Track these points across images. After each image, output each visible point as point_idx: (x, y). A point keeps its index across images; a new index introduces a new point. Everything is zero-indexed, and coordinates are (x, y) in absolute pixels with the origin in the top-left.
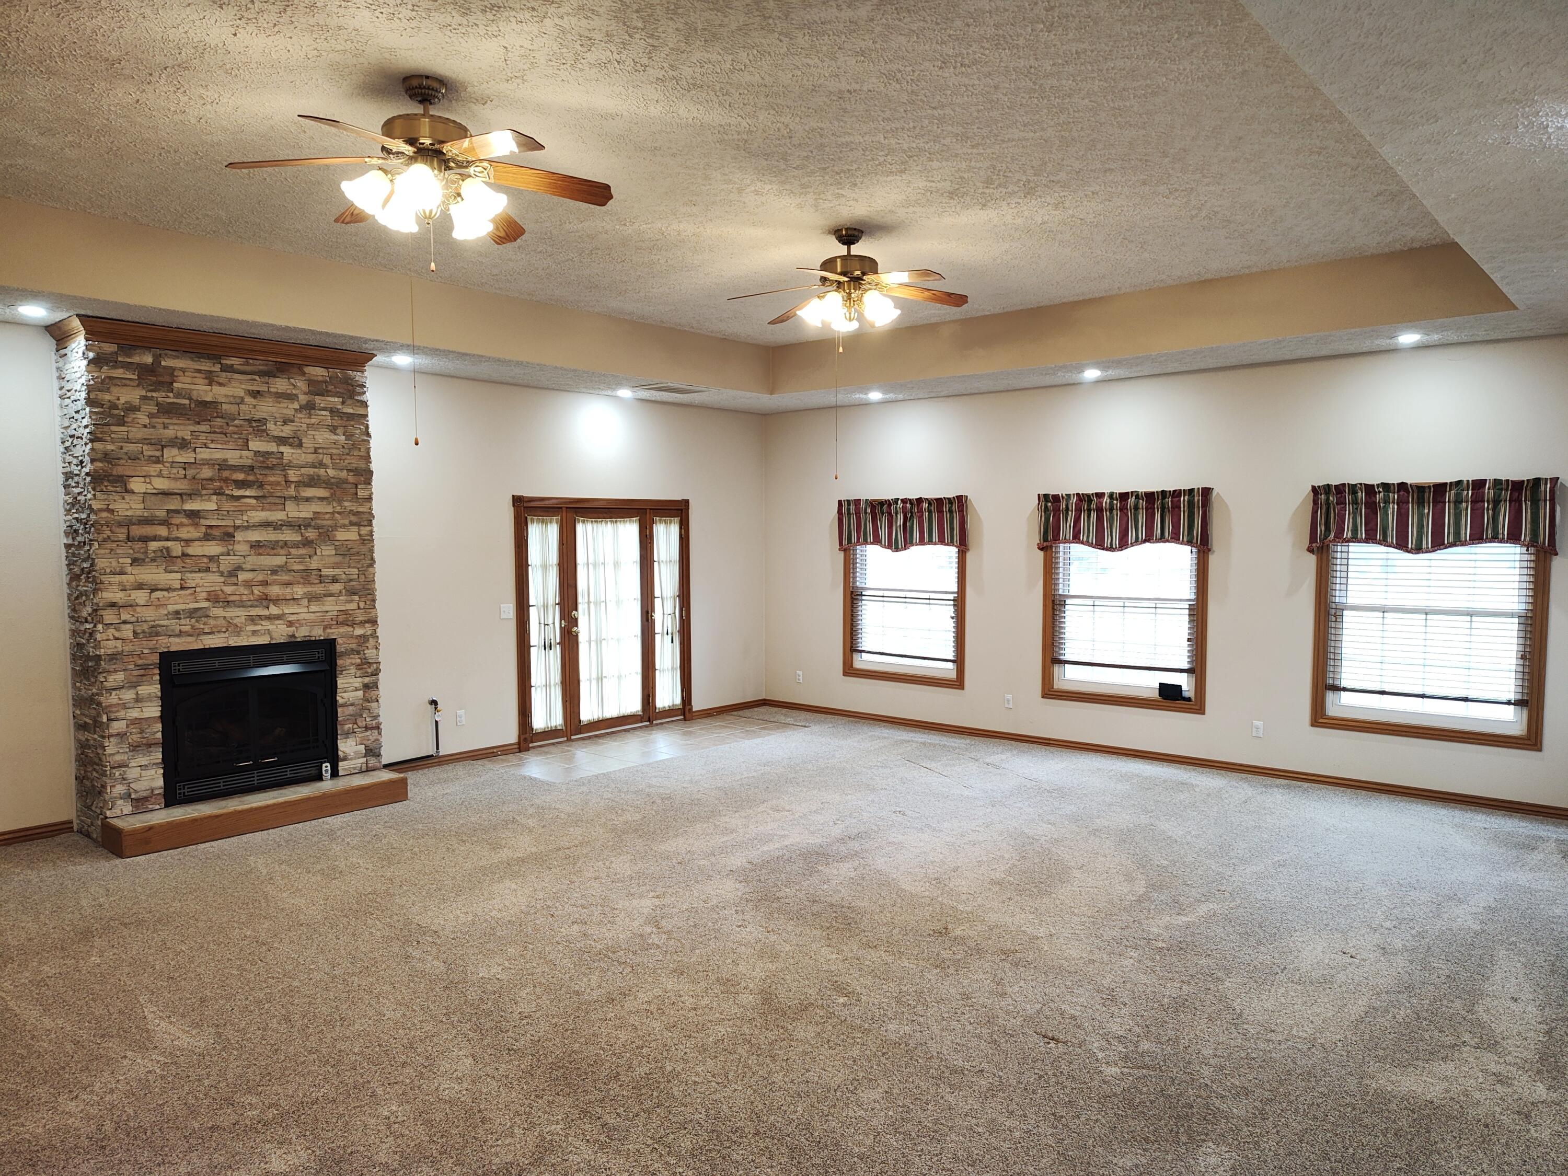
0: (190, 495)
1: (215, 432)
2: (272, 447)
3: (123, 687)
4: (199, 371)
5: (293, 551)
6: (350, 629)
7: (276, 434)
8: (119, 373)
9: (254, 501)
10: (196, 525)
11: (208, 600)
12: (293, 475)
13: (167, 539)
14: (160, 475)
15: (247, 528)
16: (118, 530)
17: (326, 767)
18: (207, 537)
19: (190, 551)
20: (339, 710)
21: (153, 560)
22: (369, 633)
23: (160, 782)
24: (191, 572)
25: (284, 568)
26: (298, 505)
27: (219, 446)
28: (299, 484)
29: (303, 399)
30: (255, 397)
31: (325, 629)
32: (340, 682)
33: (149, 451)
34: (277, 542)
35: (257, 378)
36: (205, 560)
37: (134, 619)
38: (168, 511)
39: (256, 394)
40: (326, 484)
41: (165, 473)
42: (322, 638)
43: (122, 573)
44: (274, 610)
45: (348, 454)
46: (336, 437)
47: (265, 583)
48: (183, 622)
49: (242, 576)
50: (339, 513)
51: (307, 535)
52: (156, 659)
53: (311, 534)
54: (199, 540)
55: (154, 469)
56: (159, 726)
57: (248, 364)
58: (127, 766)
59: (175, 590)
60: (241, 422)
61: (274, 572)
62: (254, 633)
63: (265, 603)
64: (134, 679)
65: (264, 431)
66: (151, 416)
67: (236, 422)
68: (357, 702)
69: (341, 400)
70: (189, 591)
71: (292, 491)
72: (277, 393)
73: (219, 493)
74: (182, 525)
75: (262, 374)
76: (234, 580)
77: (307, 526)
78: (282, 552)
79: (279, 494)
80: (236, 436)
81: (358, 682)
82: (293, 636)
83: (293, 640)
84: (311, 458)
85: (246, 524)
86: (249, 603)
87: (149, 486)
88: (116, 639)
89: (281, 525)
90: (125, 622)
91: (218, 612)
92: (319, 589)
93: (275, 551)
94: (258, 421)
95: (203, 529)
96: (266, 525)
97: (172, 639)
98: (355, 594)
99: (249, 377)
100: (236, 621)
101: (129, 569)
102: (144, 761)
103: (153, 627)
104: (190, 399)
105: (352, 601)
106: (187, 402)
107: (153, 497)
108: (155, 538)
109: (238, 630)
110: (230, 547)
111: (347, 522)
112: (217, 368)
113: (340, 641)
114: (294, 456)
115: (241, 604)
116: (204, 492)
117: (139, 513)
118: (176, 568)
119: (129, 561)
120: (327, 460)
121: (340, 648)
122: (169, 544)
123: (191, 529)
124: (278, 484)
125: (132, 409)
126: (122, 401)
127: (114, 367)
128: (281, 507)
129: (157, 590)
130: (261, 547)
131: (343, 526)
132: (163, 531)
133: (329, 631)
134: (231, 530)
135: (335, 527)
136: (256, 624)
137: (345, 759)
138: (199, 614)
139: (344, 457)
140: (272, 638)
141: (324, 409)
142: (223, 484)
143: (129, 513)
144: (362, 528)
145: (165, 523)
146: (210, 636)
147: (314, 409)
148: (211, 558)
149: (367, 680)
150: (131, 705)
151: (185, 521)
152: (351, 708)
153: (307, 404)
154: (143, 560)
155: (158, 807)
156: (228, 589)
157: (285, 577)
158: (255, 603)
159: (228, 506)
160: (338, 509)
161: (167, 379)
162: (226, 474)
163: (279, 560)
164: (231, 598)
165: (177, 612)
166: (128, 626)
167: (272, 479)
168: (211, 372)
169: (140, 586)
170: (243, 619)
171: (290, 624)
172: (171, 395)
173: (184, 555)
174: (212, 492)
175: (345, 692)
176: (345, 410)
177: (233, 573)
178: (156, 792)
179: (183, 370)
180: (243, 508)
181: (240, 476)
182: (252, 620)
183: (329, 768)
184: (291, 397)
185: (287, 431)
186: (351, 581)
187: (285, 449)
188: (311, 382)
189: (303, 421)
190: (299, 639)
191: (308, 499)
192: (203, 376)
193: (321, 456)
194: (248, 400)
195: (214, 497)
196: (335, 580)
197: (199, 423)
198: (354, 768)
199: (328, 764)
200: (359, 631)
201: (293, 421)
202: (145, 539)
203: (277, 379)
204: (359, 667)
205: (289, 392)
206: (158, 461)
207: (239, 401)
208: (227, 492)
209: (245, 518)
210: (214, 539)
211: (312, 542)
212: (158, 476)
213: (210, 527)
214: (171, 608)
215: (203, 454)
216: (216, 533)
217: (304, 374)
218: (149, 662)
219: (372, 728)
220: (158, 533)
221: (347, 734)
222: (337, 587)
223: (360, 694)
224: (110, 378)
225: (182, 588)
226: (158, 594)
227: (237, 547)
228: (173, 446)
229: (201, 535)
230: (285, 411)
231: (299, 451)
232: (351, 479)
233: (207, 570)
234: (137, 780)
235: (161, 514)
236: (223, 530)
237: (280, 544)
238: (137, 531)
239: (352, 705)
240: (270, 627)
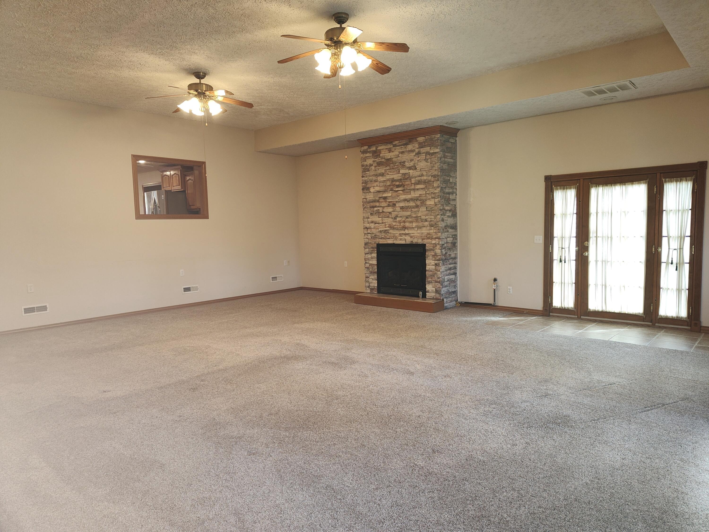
0: (384, 191)
1: (390, 169)
2: (407, 171)
3: (368, 253)
4: (387, 149)
5: (413, 209)
6: (430, 241)
7: (408, 166)
8: (368, 155)
9: (401, 192)
10: (386, 202)
11: (389, 227)
12: (413, 181)
13: (379, 207)
14: (377, 186)
15: (399, 202)
16: (368, 204)
17: (421, 293)
18: (389, 206)
19: (384, 210)
20: (427, 272)
21: (375, 214)
22: (438, 243)
23: (376, 285)
24: (385, 218)
25: (410, 216)
26: (414, 192)
27: (392, 174)
28: (415, 184)
29: (417, 150)
30: (402, 154)
31: (422, 240)
32: (427, 262)
33: (374, 178)
34: (408, 206)
36: (388, 213)
37: (371, 233)
38: (379, 197)
39: (402, 153)
40: (424, 183)
41: (378, 185)
42: (421, 243)
43: (368, 218)
44: (407, 231)
45: (431, 170)
46: (427, 164)
47: (404, 222)
48: (382, 234)
49: (398, 219)
50: (428, 194)
51: (417, 203)
52: (376, 245)
53: (419, 203)
54: (386, 207)
55: (375, 184)
56: (376, 267)
57: (400, 142)
58: (369, 278)
59: (381, 223)
60: (398, 164)
61: (407, 217)
62: (401, 239)
63: (404, 229)
64: (370, 251)
65: (405, 165)
66: (375, 167)
67: (397, 164)
68: (432, 270)
69: (429, 148)
70: (384, 224)
71: (413, 187)
72: (409, 151)
73: (392, 190)
74: (382, 202)
75: (404, 145)
76: (395, 220)
77: (417, 200)
78: (410, 210)
79: (409, 188)
80: (397, 169)
81: (433, 262)
82: (412, 242)
84: (418, 173)
85: (399, 200)
86: (399, 229)
87: (374, 190)
88: (367, 238)
89: (410, 200)
90: (369, 233)
91: (391, 231)
92: (421, 224)
93: (407, 210)
94: (403, 162)
95: (387, 203)
96: (405, 200)
97: (380, 240)
98: (432, 226)
99: (401, 147)
100: (396, 235)
101: (370, 217)
102: (373, 277)
103: (375, 235)
104: (385, 159)
105: (431, 229)
106: (383, 160)
107: (376, 193)
108: (376, 207)
109: (396, 238)
110: (395, 209)
111: (430, 197)
112: (392, 146)
113: (427, 245)
114: (414, 173)
115: (397, 229)
116: (388, 190)
117: (372, 199)
118: (381, 216)
119: (370, 214)
120: (425, 173)
121: (427, 248)
123: (384, 203)
124: (409, 184)
125: (371, 165)
126: (369, 163)
127: (366, 153)
128: (409, 193)
129: (376, 223)
130: (404, 208)
131: (429, 199)
133: (424, 241)
134: (395, 203)
135: (426, 200)
136: (401, 236)
137: (428, 292)
138: (386, 232)
140: (406, 242)
141: (424, 153)
142: (393, 187)
143: (370, 199)
144: (435, 199)
145: (378, 201)
146: (389, 240)
147: (420, 154)
148: (390, 213)
149: (436, 262)
150: (370, 259)
151: (383, 200)
152: (431, 272)
153: (418, 152)
154: (373, 214)
155: (376, 293)
156: (394, 224)
157: (410, 220)
158: (401, 229)
159: (395, 194)
160: (428, 192)
161: (378, 154)
162: (394, 183)
163: (408, 213)
164: (395, 227)
165: (381, 231)
166: (370, 235)
167: (407, 183)
168: (390, 148)
169: (372, 222)
170: (398, 235)
171: (411, 237)
172: (380, 159)
173: (383, 212)
174: (390, 190)
175: (429, 265)
176: (431, 152)
177: (395, 218)
178: (375, 288)
179: (383, 149)
180: (399, 195)
181: (398, 183)
182: (401, 235)
184: (412, 151)
185: (412, 164)
186: (431, 221)
187: (411, 171)
188: (420, 144)
189: (416, 159)
190: (414, 243)
191: (418, 189)
193: (422, 172)
194: (400, 155)
195: (391, 192)
196: (426, 220)
197: (386, 167)
198: (431, 297)
200: (434, 242)
201: (413, 160)
202: (374, 207)
203: (409, 145)
204: (433, 256)
205: (412, 149)
206: (376, 181)
207: (397, 156)
208: (394, 189)
209: (399, 198)
210: (390, 206)
211: (418, 206)
212: (376, 186)
213: (389, 202)
214: (380, 229)
215: (388, 177)
216: (391, 204)
217: (417, 141)
218: (374, 246)
219: (437, 282)
220: (376, 205)
221: (430, 282)
222: (426, 224)
223: (434, 267)
224: (366, 157)
226: (376, 225)
227: (397, 209)
228: (380, 176)
229: (387, 205)
230: (411, 157)
231: (415, 171)
232: (432, 179)
233: (388, 217)
234: (371, 283)
235: (377, 198)
238: (372, 204)
240: (406, 238)
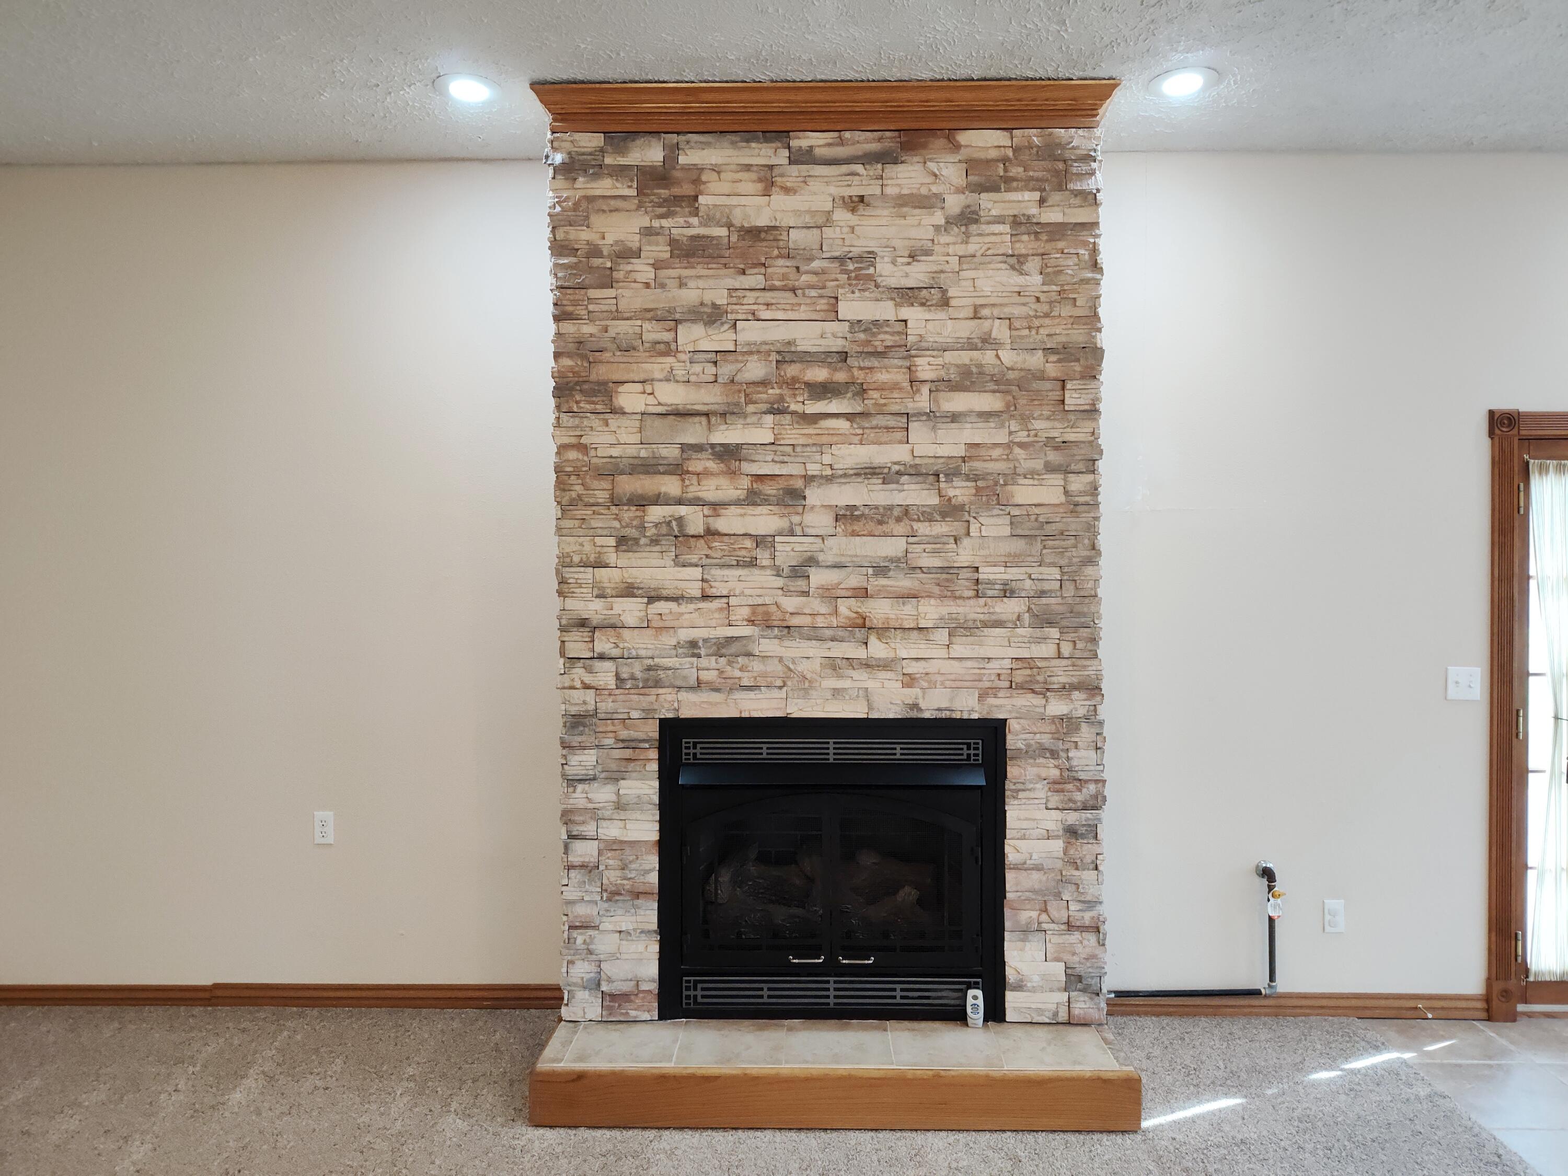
0: (723, 415)
1: (773, 289)
2: (886, 311)
3: (594, 779)
4: (748, 168)
5: (922, 528)
6: (1038, 701)
7: (893, 282)
8: (605, 186)
9: (843, 425)
10: (733, 474)
11: (751, 622)
12: (926, 368)
13: (680, 502)
14: (669, 378)
15: (830, 479)
16: (596, 484)
17: (975, 998)
18: (753, 499)
19: (721, 524)
20: (1010, 876)
21: (655, 541)
22: (1081, 712)
23: (652, 969)
24: (722, 566)
25: (904, 564)
26: (934, 429)
27: (780, 315)
28: (943, 385)
29: (955, 203)
30: (853, 210)
31: (982, 697)
32: (1015, 815)
33: (653, 332)
34: (890, 508)
35: (859, 168)
36: (748, 543)
37: (615, 652)
38: (684, 447)
39: (857, 203)
40: (997, 382)
41: (680, 373)
42: (975, 716)
43: (599, 564)
44: (877, 649)
45: (1046, 315)
46: (1021, 280)
47: (863, 593)
48: (704, 662)
49: (818, 577)
50: (1021, 445)
51: (951, 493)
52: (652, 730)
53: (960, 491)
54: (737, 503)
55: (657, 367)
56: (652, 861)
57: (842, 142)
58: (596, 928)
59: (692, 599)
60: (825, 264)
61: (881, 570)
62: (837, 693)
63: (859, 634)
64: (614, 766)
65: (870, 278)
66: (657, 266)
67: (816, 264)
68: (1048, 864)
69: (1036, 195)
70: (716, 604)
71: (923, 401)
72: (901, 196)
73: (776, 409)
74: (707, 473)
75: (867, 159)
76: (801, 584)
77: (953, 474)
78: (900, 529)
79: (895, 408)
80: (813, 293)
81: (1053, 820)
82: (915, 706)
83: (914, 714)
84: (966, 329)
85: (829, 472)
86: (828, 633)
87: (651, 400)
88: (587, 687)
89: (898, 473)
90: (602, 657)
91: (768, 646)
92: (972, 610)
93: (885, 528)
94: (860, 258)
95: (745, 482)
96: (870, 472)
97: (684, 696)
98: (1051, 624)
99: (844, 169)
100: (803, 667)
101: (611, 557)
102: (626, 922)
103: (649, 669)
104: (729, 225)
105: (1043, 640)
106: (723, 232)
107: (658, 422)
108: (658, 500)
109: (806, 685)
110: (796, 519)
111: (1038, 465)
112: (782, 157)
113: (1013, 726)
114: (930, 325)
115: (814, 634)
116: (751, 408)
117: (631, 451)
118: (694, 558)
119: (612, 541)
120: (1000, 331)
121: (1014, 741)
122: (683, 510)
123: (723, 481)
124: (895, 387)
125: (626, 254)
126: (610, 239)
127: (596, 176)
128: (900, 435)
129: (659, 598)
130: (858, 518)
131: (1031, 474)
132: (670, 486)
133: (991, 701)
134: (799, 484)
135: (1012, 477)
136: (840, 677)
137: (1019, 987)
138: (733, 649)
139: (1037, 323)
140: (870, 708)
141: (1000, 220)
142: (786, 392)
143: (615, 452)
144: (1072, 477)
145: (677, 469)
146: (751, 695)
147: (976, 221)
148: (760, 541)
149: (1073, 818)
150: (607, 814)
151: (712, 465)
152: (1035, 875)
153: (962, 214)
154: (636, 541)
155: (646, 1016)
156: (790, 603)
157: (901, 582)
158: (840, 633)
159: (794, 434)
160: (1022, 437)
161: (687, 189)
162: (791, 370)
163: (892, 547)
164: (795, 621)
165: (693, 644)
166: (609, 665)
167: (883, 377)
168: (771, 167)
169: (629, 591)
170: (816, 665)
171: (910, 681)
172: (694, 221)
173: (711, 533)
174: (764, 407)
175: (1023, 838)
176: (1044, 219)
177: (799, 571)
178: (644, 987)
179: (717, 170)
180: (825, 439)
181: (819, 374)
182: (833, 665)
183: (980, 1002)
184: (925, 202)
185: (917, 275)
186: (1042, 594)
187: (913, 314)
188: (972, 165)
189: (951, 250)
190: (927, 715)
191: (954, 418)
192: (754, 176)
193: (987, 324)
194: (842, 216)
195: (769, 419)
196: (1007, 592)
197: (743, 272)
198: (1040, 1011)
199: (979, 993)
200: (1057, 707)
201: (928, 253)
202: (642, 502)
203: (901, 167)
204: (1057, 785)
205: (924, 191)
206: (667, 349)
207: (821, 220)
208: (793, 407)
209: (827, 459)
210: (766, 501)
211: (961, 508)
212: (668, 380)
213: (759, 478)
214: (685, 635)
215: (750, 333)
216: (769, 489)
217: (957, 147)
218: (642, 736)
219: (1083, 929)
220: (663, 489)
221: (1025, 932)
222: (1010, 608)
223: (1057, 846)
224: (590, 199)
225: (705, 597)
226: (661, 607)
227: (810, 519)
228: (693, 321)
229: (741, 494)
230: (914, 233)
231: (941, 315)
232: (1052, 370)
233: (752, 563)
234: (614, 957)
235: (671, 453)
236: (782, 483)
237: (897, 512)
238: (629, 485)
239: (1038, 868)
240: (870, 684)
